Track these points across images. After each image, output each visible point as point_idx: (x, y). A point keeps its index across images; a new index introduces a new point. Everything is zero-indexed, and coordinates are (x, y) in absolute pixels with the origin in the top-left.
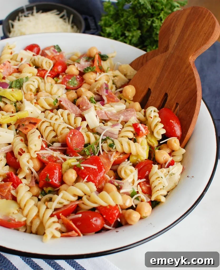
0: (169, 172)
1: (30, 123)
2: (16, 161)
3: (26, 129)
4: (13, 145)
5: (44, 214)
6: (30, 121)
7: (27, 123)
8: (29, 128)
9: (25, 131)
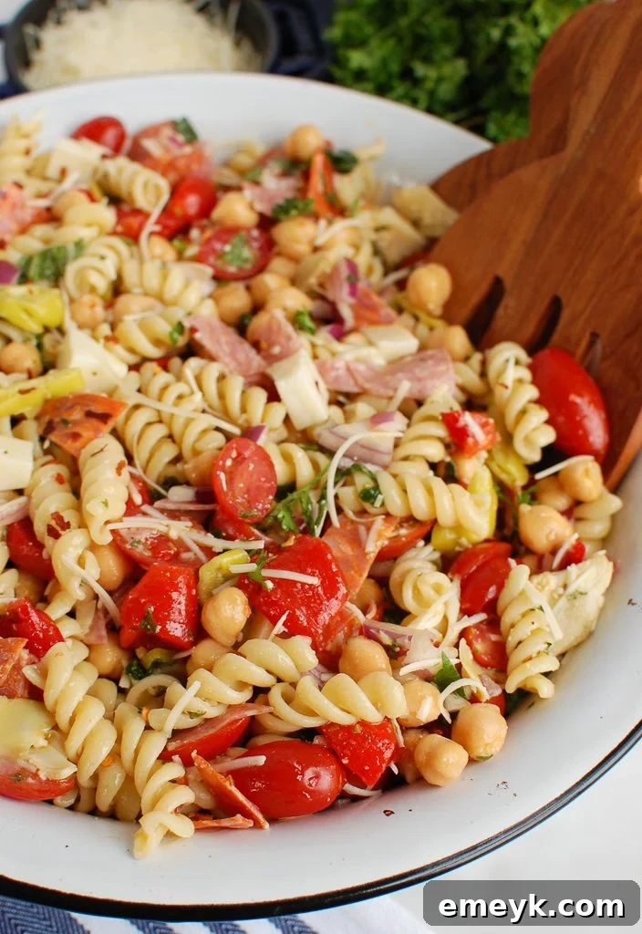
0: (565, 587)
1: (89, 414)
2: (41, 555)
3: (76, 436)
4: (30, 497)
5: (137, 752)
6: (87, 409)
7: (77, 415)
8: (86, 434)
9: (70, 446)
